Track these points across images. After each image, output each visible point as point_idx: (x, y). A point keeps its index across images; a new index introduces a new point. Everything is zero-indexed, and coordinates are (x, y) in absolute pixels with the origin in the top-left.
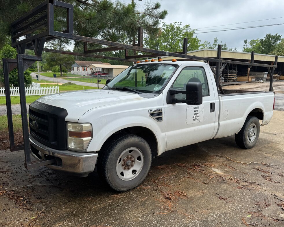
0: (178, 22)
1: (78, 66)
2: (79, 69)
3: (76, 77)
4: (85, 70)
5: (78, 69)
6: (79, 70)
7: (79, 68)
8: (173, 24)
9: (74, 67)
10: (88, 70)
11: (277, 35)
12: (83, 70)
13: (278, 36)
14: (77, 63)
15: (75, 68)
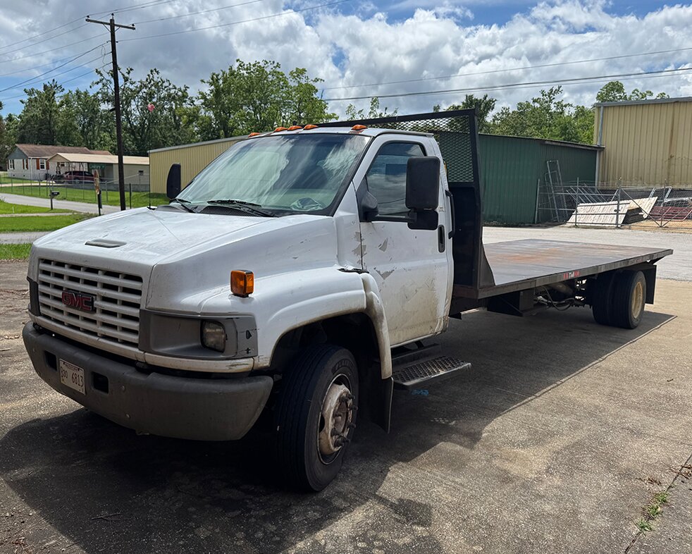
0: (274, 62)
1: (25, 157)
2: (27, 165)
3: (14, 185)
4: (43, 167)
5: (25, 164)
6: (27, 167)
7: (27, 162)
8: (262, 64)
9: (15, 160)
10: (50, 167)
11: (487, 99)
12: (38, 168)
13: (490, 101)
14: (23, 151)
15: (18, 163)
